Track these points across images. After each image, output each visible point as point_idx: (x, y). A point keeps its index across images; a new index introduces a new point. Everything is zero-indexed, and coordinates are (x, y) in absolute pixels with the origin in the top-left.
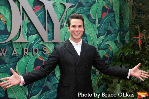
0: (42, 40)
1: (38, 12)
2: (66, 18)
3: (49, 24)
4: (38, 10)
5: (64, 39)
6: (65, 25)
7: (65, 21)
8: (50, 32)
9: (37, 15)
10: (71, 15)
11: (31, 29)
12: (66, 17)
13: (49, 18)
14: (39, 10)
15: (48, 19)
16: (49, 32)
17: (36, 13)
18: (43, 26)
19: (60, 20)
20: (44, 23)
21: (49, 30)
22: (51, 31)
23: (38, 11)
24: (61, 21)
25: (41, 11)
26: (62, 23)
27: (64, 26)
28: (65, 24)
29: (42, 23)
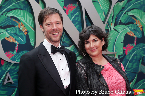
1: (72, 14)
2: (114, 18)
4: (71, 10)
5: (112, 50)
6: (113, 29)
7: (112, 22)
9: (70, 18)
10: (120, 12)
11: (63, 39)
12: (113, 16)
13: (88, 20)
14: (73, 10)
15: (86, 22)
17: (69, 14)
19: (104, 22)
23: (72, 12)
24: (106, 22)
25: (75, 12)
26: (108, 27)
27: (111, 30)
28: (112, 27)
29: (79, 28)
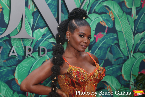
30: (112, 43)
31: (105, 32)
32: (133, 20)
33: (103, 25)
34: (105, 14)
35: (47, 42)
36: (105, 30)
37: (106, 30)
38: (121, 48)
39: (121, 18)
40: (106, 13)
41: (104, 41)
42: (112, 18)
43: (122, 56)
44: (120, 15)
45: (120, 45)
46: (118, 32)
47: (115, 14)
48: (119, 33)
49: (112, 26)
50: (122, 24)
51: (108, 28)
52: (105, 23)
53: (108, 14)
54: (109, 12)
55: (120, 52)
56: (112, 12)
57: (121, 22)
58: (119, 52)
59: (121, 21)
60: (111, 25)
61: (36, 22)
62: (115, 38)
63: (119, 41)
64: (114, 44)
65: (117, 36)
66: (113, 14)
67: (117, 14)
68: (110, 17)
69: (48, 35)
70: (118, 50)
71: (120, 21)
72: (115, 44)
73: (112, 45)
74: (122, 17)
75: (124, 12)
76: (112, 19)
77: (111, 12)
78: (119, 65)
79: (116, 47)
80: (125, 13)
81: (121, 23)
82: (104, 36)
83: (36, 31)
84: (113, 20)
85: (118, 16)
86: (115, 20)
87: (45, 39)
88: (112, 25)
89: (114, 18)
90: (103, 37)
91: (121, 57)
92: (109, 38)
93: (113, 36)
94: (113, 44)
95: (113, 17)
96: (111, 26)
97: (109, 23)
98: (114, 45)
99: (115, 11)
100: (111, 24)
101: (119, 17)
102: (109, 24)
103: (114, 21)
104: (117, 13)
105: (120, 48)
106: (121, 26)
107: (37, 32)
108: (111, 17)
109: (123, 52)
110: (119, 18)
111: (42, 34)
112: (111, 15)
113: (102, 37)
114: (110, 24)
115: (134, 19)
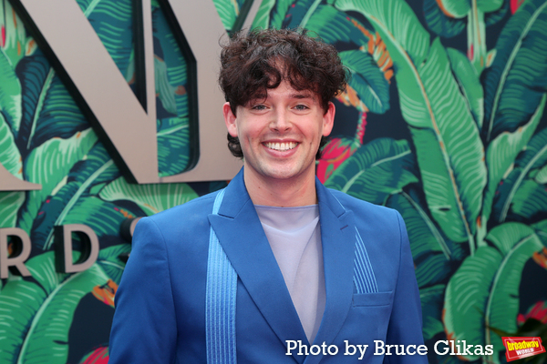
0: (123, 171)
3: (163, 64)
8: (174, 115)
16: (163, 114)
18: (125, 76)
20: (132, 56)
21: (166, 105)
22: (174, 106)
30: (393, 184)
31: (359, 136)
32: (477, 73)
33: (347, 104)
34: (350, 52)
35: (92, 203)
36: (356, 127)
37: (360, 126)
38: (434, 208)
39: (422, 65)
40: (353, 46)
41: (356, 177)
42: (382, 69)
43: (439, 244)
44: (417, 54)
45: (427, 192)
46: (413, 131)
47: (395, 48)
48: (418, 138)
49: (387, 107)
50: (428, 95)
51: (370, 115)
52: (355, 93)
53: (364, 49)
54: (366, 41)
55: (430, 224)
56: (380, 41)
57: (423, 83)
58: (427, 226)
59: (423, 80)
60: (379, 102)
61: (39, 109)
62: (403, 159)
63: (423, 172)
64: (400, 190)
65: (409, 152)
66: (385, 49)
67: (402, 46)
68: (374, 64)
69: (96, 169)
70: (422, 219)
71: (420, 78)
72: (406, 189)
73: (391, 196)
74: (425, 61)
75: (433, 36)
76: (382, 74)
77: (375, 39)
78: (428, 289)
79: (408, 205)
80: (437, 41)
81: (425, 90)
82: (355, 155)
83: (39, 151)
84: (389, 75)
85: (410, 57)
86: (399, 78)
87: (82, 188)
88: (386, 99)
89: (393, 68)
90: (350, 159)
91: (435, 249)
92: (375, 165)
93: (392, 153)
94: (395, 192)
95: (387, 63)
96: (380, 104)
97: (373, 92)
98: (400, 193)
99: (393, 35)
100: (380, 97)
101: (413, 61)
102: (373, 98)
103: (393, 80)
104: (404, 43)
105: (430, 207)
106: (424, 105)
107: (44, 155)
108: (379, 64)
109: (441, 224)
110: (416, 68)
111: (70, 163)
112: (376, 57)
113: (346, 162)
114: (376, 97)
115: (481, 69)
